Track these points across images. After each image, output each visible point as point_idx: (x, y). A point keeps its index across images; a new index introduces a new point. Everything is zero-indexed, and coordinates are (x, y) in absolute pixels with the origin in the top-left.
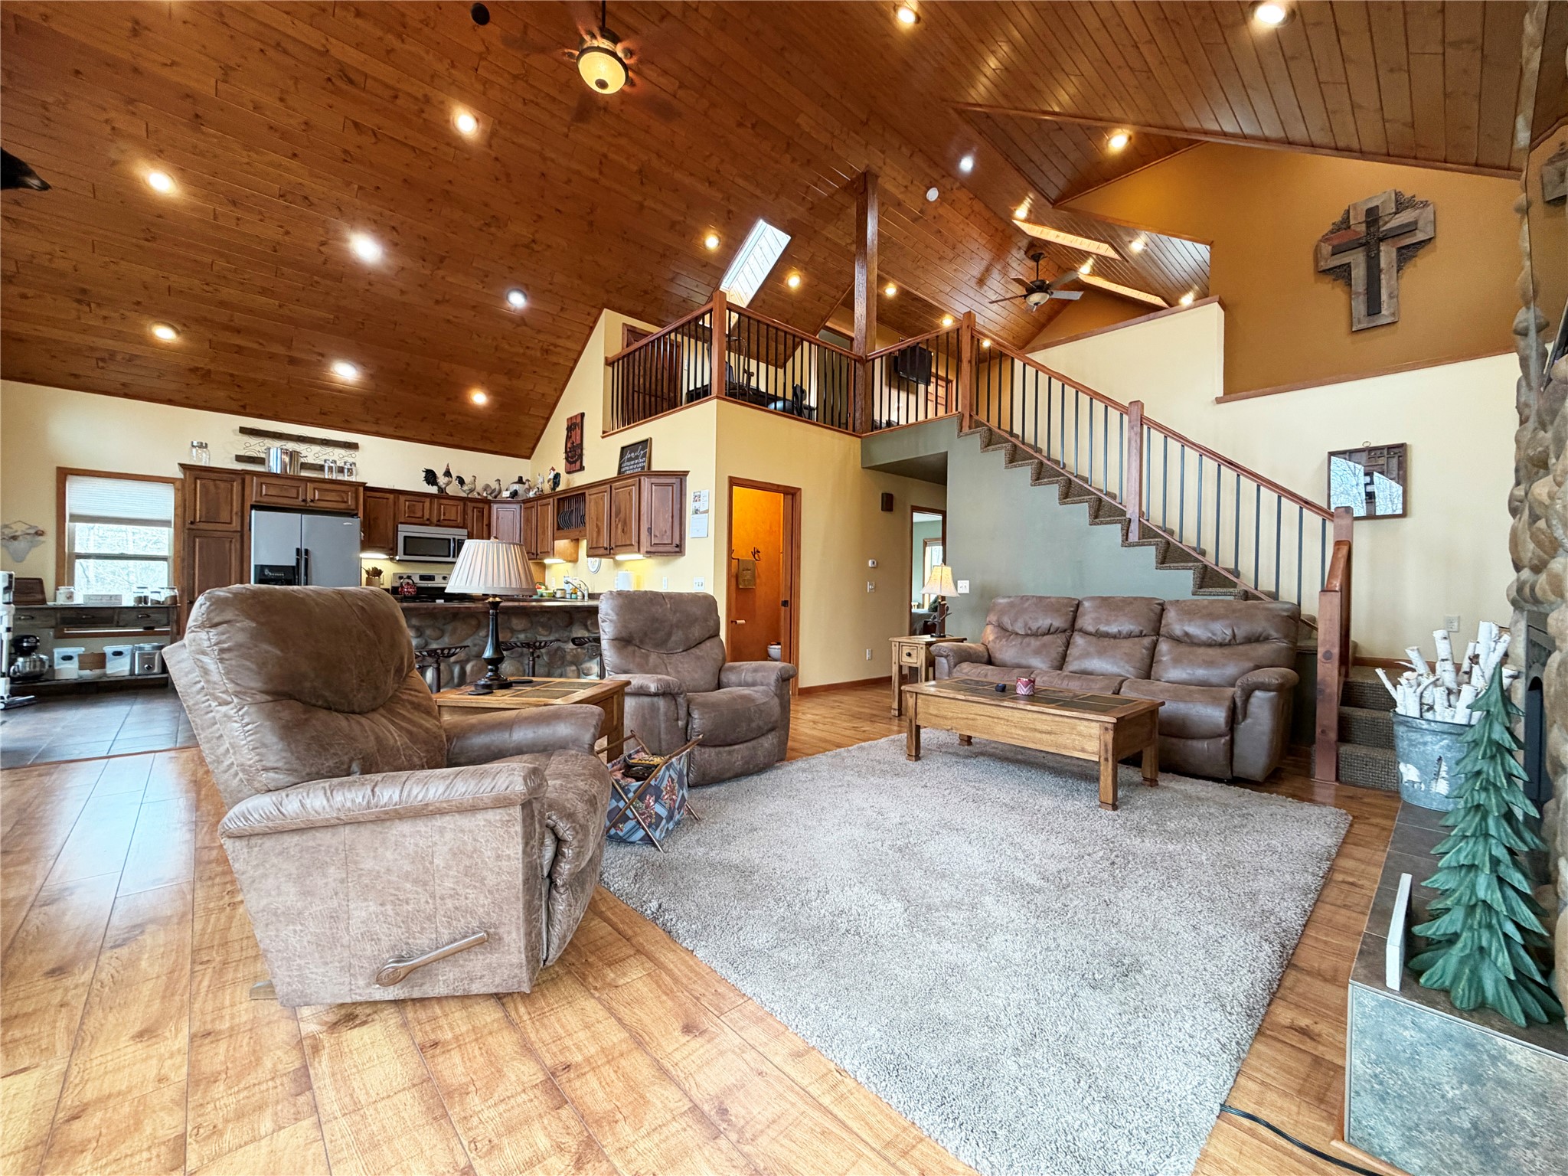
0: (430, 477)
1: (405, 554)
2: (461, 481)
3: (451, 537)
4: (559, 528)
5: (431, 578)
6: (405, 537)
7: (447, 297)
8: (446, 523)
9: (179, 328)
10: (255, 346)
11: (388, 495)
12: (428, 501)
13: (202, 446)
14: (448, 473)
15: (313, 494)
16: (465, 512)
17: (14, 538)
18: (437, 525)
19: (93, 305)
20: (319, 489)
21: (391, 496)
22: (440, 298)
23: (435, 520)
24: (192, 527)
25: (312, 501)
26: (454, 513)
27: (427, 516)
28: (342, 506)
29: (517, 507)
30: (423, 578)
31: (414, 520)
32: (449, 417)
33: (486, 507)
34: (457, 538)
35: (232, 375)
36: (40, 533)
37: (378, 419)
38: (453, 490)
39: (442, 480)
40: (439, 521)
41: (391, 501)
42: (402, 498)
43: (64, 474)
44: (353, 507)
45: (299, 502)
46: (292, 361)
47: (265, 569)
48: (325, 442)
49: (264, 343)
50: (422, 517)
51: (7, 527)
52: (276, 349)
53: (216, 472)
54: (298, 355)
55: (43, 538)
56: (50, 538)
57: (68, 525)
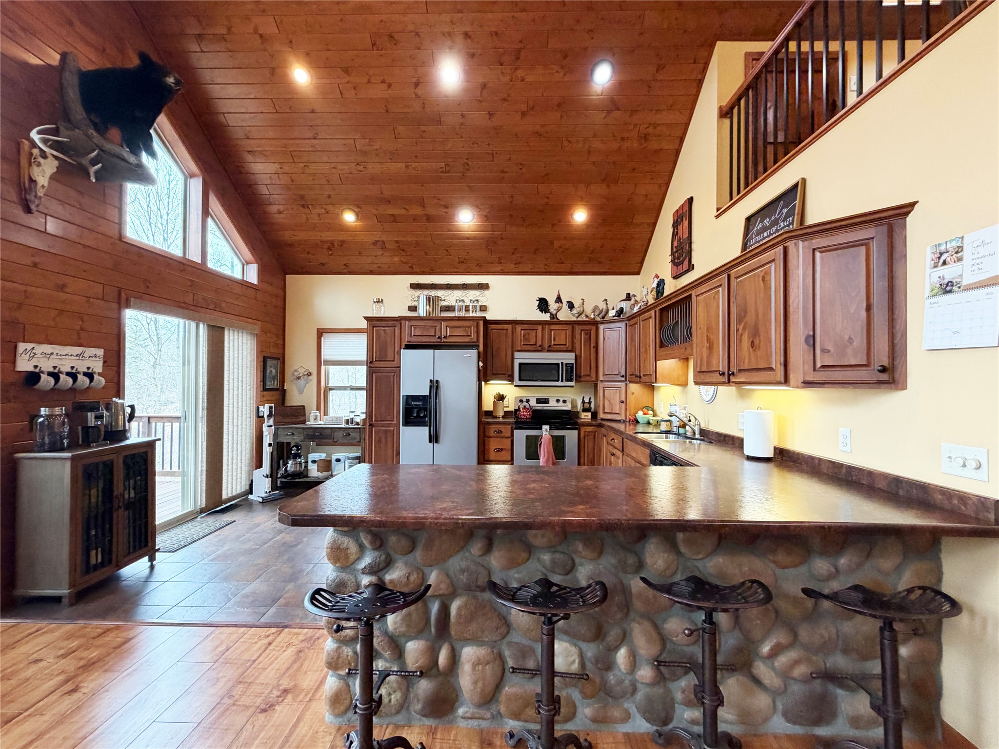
0: (543, 305)
1: (520, 380)
2: (571, 306)
3: (559, 362)
4: (662, 345)
5: (546, 401)
6: (520, 364)
7: (531, 103)
8: (556, 348)
9: (357, 210)
10: (403, 212)
11: (506, 326)
12: (540, 327)
13: (380, 301)
14: (559, 300)
15: (445, 330)
16: (573, 336)
17: (299, 378)
18: (549, 351)
19: (310, 206)
20: (452, 327)
21: (509, 327)
22: (524, 108)
23: (547, 345)
24: (371, 365)
25: (445, 337)
26: (562, 337)
27: (539, 343)
28: (467, 339)
29: (622, 325)
30: (539, 401)
31: (529, 348)
32: (557, 244)
33: (594, 328)
34: (565, 362)
35: (397, 242)
36: (310, 374)
37: (500, 259)
38: (564, 315)
39: (553, 306)
40: (550, 346)
41: (510, 330)
42: (519, 328)
43: (321, 333)
44: (475, 340)
45: (434, 340)
46: (429, 219)
47: (409, 398)
48: (465, 287)
49: (407, 207)
50: (536, 344)
51: (296, 371)
52: (416, 210)
53: (385, 320)
54: (431, 211)
55: (310, 377)
56: (314, 377)
57: (323, 368)
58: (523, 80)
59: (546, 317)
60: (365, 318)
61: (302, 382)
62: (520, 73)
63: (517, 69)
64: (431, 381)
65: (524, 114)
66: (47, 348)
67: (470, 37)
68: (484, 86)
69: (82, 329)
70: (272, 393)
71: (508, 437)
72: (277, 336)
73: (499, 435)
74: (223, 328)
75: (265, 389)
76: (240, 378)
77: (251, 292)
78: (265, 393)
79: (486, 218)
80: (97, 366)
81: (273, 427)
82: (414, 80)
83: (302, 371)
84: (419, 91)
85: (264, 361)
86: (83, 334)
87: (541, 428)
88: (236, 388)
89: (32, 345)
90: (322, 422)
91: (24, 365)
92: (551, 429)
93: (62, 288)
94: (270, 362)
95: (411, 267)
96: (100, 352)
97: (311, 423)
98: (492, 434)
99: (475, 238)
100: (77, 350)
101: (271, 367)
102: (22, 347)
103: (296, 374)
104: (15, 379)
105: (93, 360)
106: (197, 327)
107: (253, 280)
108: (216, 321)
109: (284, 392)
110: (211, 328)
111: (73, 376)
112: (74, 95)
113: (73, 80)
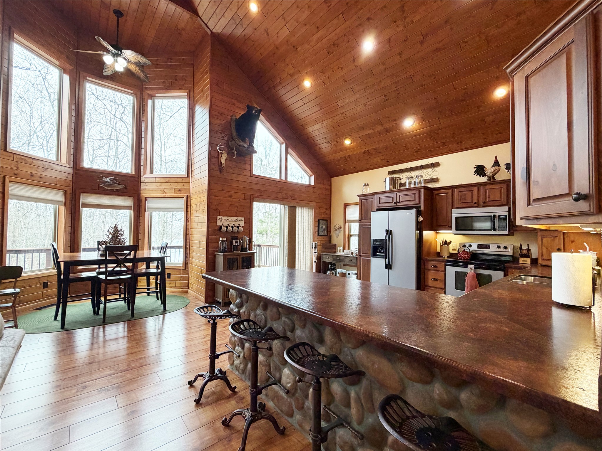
1: (457, 229)
3: (492, 215)
5: (487, 247)
6: (457, 218)
8: (491, 203)
9: (350, 137)
11: (447, 191)
13: (367, 185)
14: (496, 163)
15: (399, 198)
17: (336, 230)
18: (484, 206)
20: (404, 195)
21: (450, 191)
22: (420, 38)
23: (481, 202)
24: (361, 222)
25: (398, 202)
26: (497, 194)
27: (475, 201)
28: (412, 203)
30: (480, 246)
31: (464, 205)
34: (498, 214)
35: (375, 149)
37: (444, 143)
40: (484, 203)
41: (450, 194)
42: (457, 191)
43: (346, 206)
45: (392, 205)
46: (387, 131)
47: (375, 240)
48: (422, 167)
49: (373, 128)
50: (472, 202)
51: (335, 226)
52: (379, 128)
53: (367, 196)
54: (387, 126)
55: (341, 229)
56: (342, 229)
57: (347, 224)
58: (412, 22)
59: (484, 179)
60: (357, 195)
61: (337, 232)
62: (408, 20)
63: (405, 18)
64: (387, 231)
65: (422, 43)
66: (226, 218)
67: (371, 19)
68: (389, 41)
69: (237, 211)
70: (323, 237)
71: (442, 271)
72: (326, 209)
73: (435, 269)
74: (295, 207)
75: (318, 235)
76: (305, 230)
77: (312, 189)
78: (318, 237)
79: (423, 119)
80: (242, 224)
81: (317, 253)
82: (352, 59)
83: (337, 226)
84: (356, 64)
85: (318, 221)
86: (238, 213)
87: (466, 267)
88: (302, 234)
89: (221, 217)
90: (343, 253)
91: (219, 224)
92: (475, 268)
93: (231, 197)
94: (321, 222)
95: (388, 161)
96: (243, 219)
97: (338, 253)
98: (430, 267)
99: (420, 134)
100: (235, 218)
101: (322, 224)
102: (219, 217)
103: (335, 228)
104: (217, 228)
105: (239, 222)
106: (284, 207)
107: (312, 183)
108: (293, 205)
109: (330, 237)
110: (290, 207)
111: (232, 227)
112: (234, 129)
113: (233, 124)
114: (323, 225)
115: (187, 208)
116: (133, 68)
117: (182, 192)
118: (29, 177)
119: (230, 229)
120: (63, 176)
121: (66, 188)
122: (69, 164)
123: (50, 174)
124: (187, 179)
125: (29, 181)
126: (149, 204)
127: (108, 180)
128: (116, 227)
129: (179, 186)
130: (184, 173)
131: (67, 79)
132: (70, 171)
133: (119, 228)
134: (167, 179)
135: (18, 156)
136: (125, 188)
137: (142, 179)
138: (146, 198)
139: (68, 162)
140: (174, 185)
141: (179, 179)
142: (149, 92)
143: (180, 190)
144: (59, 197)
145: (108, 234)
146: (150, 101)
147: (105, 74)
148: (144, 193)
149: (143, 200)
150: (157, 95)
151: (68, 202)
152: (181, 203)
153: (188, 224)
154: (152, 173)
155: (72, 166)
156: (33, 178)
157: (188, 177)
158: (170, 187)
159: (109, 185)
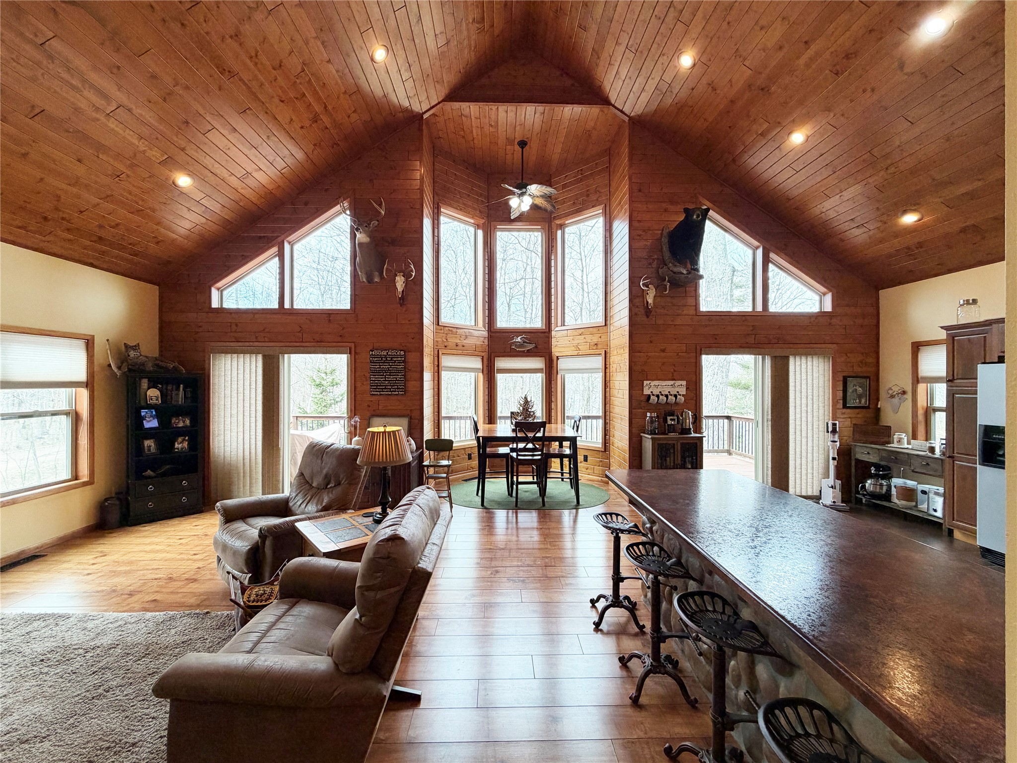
17: (893, 396)
24: (952, 384)
36: (904, 393)
43: (917, 347)
47: (988, 430)
51: (890, 389)
53: (974, 327)
55: (905, 396)
56: (909, 396)
57: (921, 387)
60: (944, 327)
61: (896, 400)
66: (656, 383)
69: (675, 371)
72: (866, 355)
74: (787, 358)
76: (810, 397)
77: (823, 320)
78: (844, 410)
80: (683, 391)
81: (838, 444)
83: (896, 389)
85: (843, 380)
86: (675, 374)
88: (804, 406)
89: (650, 382)
90: (910, 447)
91: (647, 392)
93: (663, 351)
96: (684, 383)
97: (894, 445)
100: (672, 382)
102: (645, 383)
103: (890, 392)
104: (643, 398)
105: (680, 387)
106: (763, 359)
107: (828, 307)
108: (780, 352)
109: (878, 411)
110: (774, 359)
111: (667, 396)
112: (665, 248)
113: (665, 240)
114: (856, 388)
115: (606, 368)
116: (540, 202)
117: (599, 346)
118: (455, 347)
119: (663, 399)
120: (479, 342)
121: (483, 354)
122: (485, 328)
123: (470, 341)
124: (604, 328)
125: (454, 352)
126: (562, 364)
127: (519, 339)
128: (526, 398)
129: (595, 339)
130: (600, 320)
131: (480, 233)
132: (485, 334)
133: (529, 400)
134: (580, 331)
135: (447, 328)
136: (536, 347)
137: (553, 333)
138: (557, 357)
139: (484, 327)
140: (589, 338)
141: (595, 330)
142: (558, 222)
143: (596, 344)
144: (477, 363)
145: (519, 406)
146: (559, 233)
147: (512, 218)
148: (556, 352)
149: (555, 359)
150: (567, 222)
151: (485, 369)
152: (598, 362)
153: (608, 390)
154: (564, 325)
155: (487, 329)
156: (458, 348)
157: (606, 325)
158: (585, 341)
159: (521, 346)
